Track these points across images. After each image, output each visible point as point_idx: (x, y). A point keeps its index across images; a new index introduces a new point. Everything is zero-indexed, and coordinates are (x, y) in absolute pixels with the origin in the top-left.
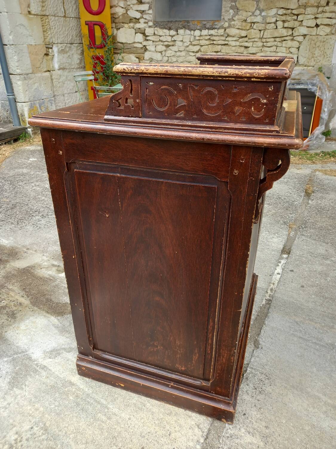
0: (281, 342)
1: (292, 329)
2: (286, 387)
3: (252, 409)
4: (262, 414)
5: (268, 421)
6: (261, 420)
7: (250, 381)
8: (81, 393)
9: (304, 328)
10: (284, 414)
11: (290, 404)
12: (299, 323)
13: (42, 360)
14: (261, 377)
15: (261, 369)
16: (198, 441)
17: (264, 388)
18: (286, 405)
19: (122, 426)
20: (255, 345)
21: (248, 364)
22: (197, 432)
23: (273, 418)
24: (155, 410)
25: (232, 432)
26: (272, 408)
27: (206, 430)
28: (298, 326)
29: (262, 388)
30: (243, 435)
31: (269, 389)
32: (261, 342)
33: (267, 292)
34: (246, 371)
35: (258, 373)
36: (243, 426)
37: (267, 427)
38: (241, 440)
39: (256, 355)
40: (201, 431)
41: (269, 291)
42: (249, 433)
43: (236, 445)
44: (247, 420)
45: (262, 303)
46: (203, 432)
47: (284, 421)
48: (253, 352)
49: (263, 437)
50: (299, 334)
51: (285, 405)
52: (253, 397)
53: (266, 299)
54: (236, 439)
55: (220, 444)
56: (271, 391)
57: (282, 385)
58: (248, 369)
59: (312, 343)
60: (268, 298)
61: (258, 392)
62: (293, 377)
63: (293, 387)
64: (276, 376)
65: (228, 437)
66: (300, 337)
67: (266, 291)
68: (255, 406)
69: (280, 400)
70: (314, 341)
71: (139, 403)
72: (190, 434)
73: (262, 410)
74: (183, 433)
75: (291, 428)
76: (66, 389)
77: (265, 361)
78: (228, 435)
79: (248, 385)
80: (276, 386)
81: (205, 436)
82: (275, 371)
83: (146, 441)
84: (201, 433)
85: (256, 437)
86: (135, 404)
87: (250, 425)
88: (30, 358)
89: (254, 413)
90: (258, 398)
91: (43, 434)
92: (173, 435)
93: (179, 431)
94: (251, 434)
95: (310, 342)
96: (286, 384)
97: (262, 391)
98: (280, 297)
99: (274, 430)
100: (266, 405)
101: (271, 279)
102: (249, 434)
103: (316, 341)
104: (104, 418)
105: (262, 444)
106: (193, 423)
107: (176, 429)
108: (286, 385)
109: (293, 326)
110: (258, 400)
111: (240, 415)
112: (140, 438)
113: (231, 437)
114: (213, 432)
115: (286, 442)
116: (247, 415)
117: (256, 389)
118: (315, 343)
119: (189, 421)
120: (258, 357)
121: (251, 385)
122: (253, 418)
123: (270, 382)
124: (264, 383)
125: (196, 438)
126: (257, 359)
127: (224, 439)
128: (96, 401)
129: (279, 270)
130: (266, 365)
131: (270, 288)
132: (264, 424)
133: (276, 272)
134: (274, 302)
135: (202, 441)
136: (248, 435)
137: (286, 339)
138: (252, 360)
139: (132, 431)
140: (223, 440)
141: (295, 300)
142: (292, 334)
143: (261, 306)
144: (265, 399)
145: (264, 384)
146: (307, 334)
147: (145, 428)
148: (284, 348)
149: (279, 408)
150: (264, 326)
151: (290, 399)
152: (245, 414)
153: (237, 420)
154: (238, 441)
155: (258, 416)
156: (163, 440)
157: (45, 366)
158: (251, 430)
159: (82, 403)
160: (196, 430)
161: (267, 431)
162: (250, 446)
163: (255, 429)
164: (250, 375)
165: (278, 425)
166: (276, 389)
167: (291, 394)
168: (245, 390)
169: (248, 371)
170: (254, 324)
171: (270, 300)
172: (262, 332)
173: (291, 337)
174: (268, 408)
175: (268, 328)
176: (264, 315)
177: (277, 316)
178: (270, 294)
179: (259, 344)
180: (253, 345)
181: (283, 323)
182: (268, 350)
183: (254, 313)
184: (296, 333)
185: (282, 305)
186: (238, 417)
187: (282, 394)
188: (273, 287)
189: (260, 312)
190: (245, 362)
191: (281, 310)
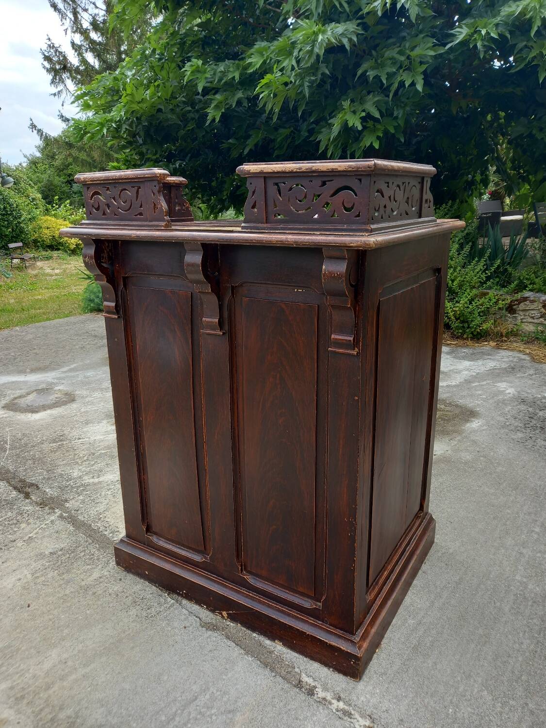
0: (199, 661)
1: (218, 693)
2: (124, 633)
3: (121, 588)
4: (110, 595)
5: (100, 597)
6: (105, 591)
7: (155, 597)
9: (214, 718)
11: (102, 626)
12: (230, 716)
14: (153, 610)
15: (165, 614)
17: (138, 607)
20: (208, 623)
21: (181, 604)
23: (99, 603)
25: (111, 565)
26: (109, 607)
28: (222, 709)
29: (139, 605)
30: (103, 572)
31: (133, 612)
32: (210, 633)
33: (339, 699)
34: (171, 597)
35: (161, 610)
36: (110, 575)
37: (94, 593)
38: (99, 569)
39: (190, 618)
41: (341, 705)
42: (100, 578)
43: (98, 565)
44: (113, 580)
45: (303, 675)
47: (88, 612)
48: (197, 617)
50: (203, 699)
51: (104, 621)
52: (135, 593)
53: (315, 687)
54: (102, 566)
55: (107, 554)
56: (131, 613)
57: (129, 629)
58: (173, 601)
59: (175, 714)
60: (320, 693)
61: (137, 600)
62: (132, 648)
63: (120, 641)
64: (146, 628)
65: (109, 561)
66: (196, 699)
67: (342, 696)
68: (123, 592)
69: (113, 619)
70: (177, 719)
73: (115, 596)
75: (77, 616)
77: (176, 624)
79: (152, 593)
80: (134, 621)
82: (155, 630)
85: (92, 581)
87: (106, 580)
89: (117, 588)
90: (130, 598)
94: (98, 578)
95: (179, 711)
96: (129, 634)
97: (136, 604)
98: (313, 715)
99: (87, 599)
100: (116, 602)
103: (176, 723)
105: (83, 583)
108: (127, 633)
109: (225, 699)
110: (127, 597)
111: (123, 576)
113: (107, 563)
115: (69, 605)
116: (118, 581)
117: (142, 599)
118: (173, 719)
120: (186, 619)
121: (149, 596)
122: (112, 585)
123: (141, 617)
124: (144, 610)
126: (183, 617)
127: (109, 558)
130: (168, 624)
131: (353, 712)
132: (99, 592)
134: (303, 697)
136: (99, 576)
137: (202, 674)
138: (184, 610)
142: (208, 689)
143: (297, 670)
144: (125, 604)
145: (142, 610)
146: (199, 717)
148: (185, 661)
149: (106, 613)
150: (242, 651)
151: (107, 629)
152: (120, 580)
154: (100, 566)
155: (111, 591)
158: (101, 580)
162: (89, 574)
163: (100, 583)
164: (163, 600)
165: (88, 604)
166: (129, 620)
167: (112, 634)
168: (147, 589)
169: (169, 599)
170: (251, 639)
171: (311, 692)
172: (229, 643)
173: (203, 683)
174: (112, 602)
175: (235, 654)
176: (270, 664)
177: (259, 682)
178: (330, 703)
179: (207, 629)
180: (210, 621)
181: (239, 686)
182: (191, 636)
183: (278, 647)
184: (207, 696)
185: (289, 708)
186: (121, 573)
187: (118, 624)
188: (358, 721)
189: (280, 659)
190: (185, 602)
191: (273, 697)
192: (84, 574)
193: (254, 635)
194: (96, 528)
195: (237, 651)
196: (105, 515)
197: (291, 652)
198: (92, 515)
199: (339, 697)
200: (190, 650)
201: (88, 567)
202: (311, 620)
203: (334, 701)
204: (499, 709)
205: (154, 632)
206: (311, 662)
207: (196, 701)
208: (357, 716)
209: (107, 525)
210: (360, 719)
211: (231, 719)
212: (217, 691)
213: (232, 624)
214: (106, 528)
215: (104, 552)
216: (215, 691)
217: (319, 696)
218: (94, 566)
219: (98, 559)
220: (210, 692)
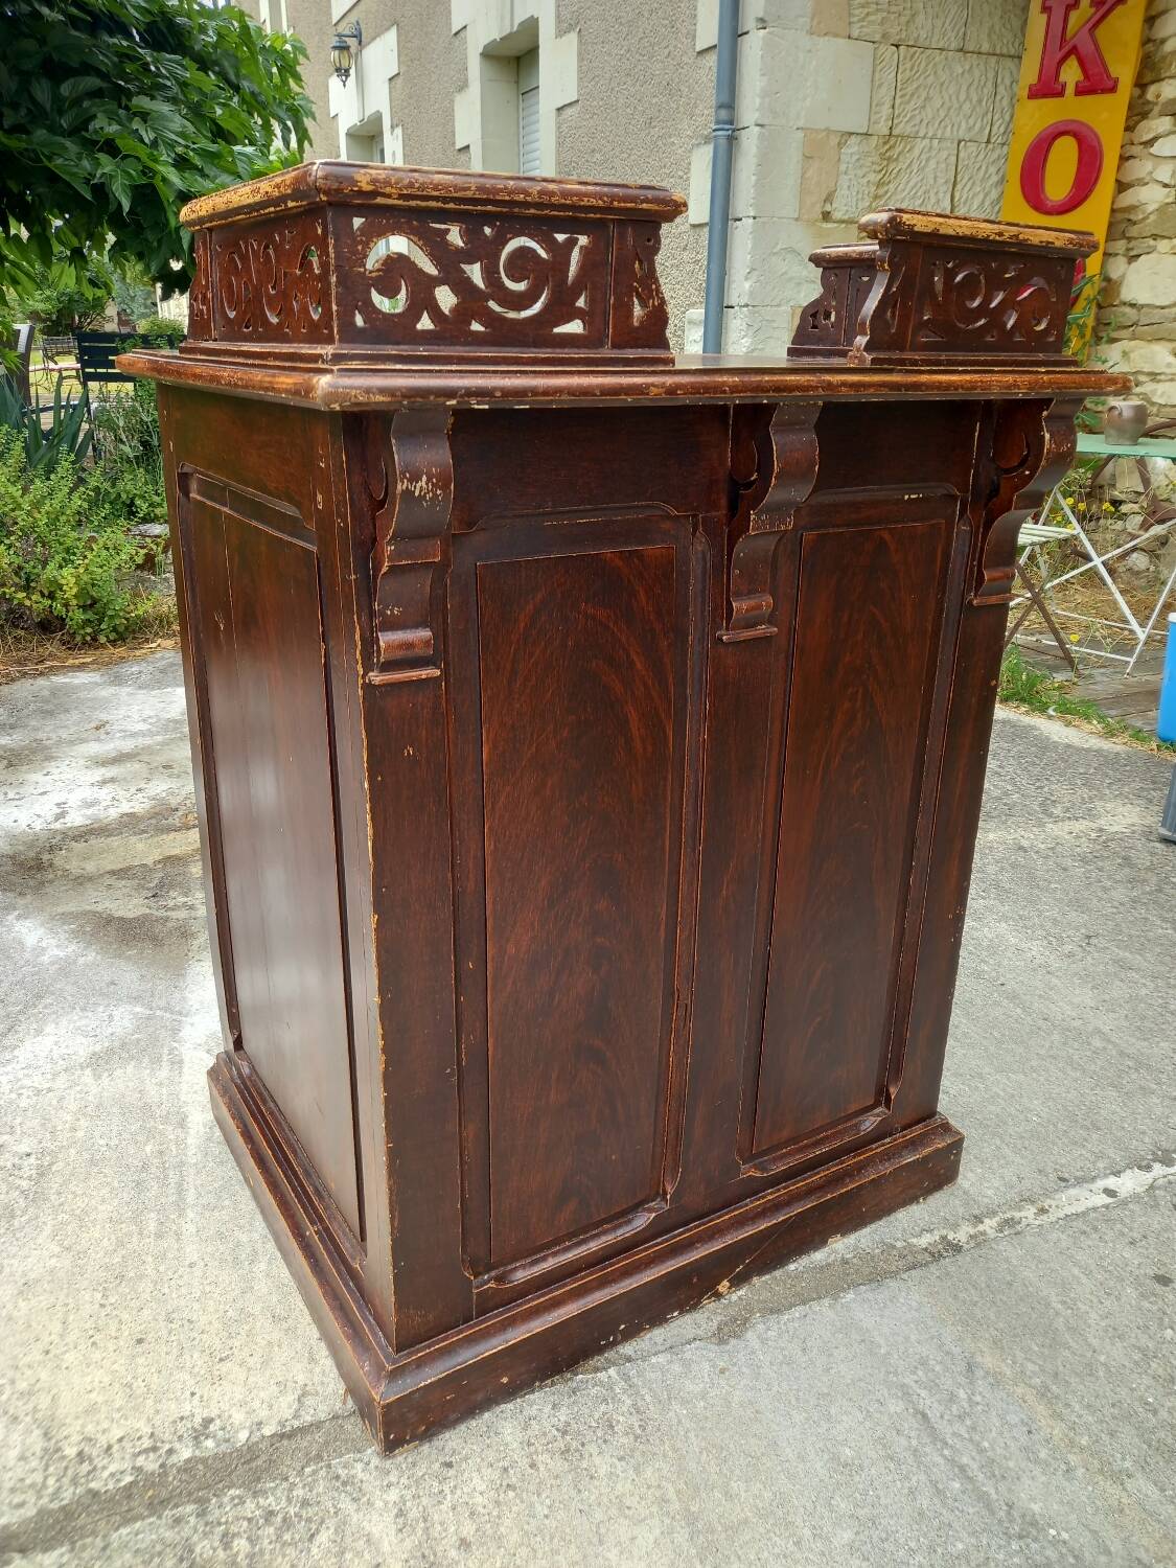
0: (825, 1379)
1: (920, 1373)
2: (666, 1501)
3: (487, 1472)
4: (498, 1503)
5: (490, 1532)
6: (472, 1514)
7: (575, 1402)
8: (174, 1152)
9: (978, 1398)
10: (560, 1558)
11: (615, 1551)
12: (979, 1373)
13: (192, 1047)
14: (621, 1419)
15: (647, 1397)
16: (261, 1423)
17: (592, 1448)
18: (601, 1542)
19: (162, 1269)
20: (719, 1329)
21: (629, 1359)
22: (284, 1405)
23: (515, 1538)
24: (262, 1287)
25: (360, 1475)
26: (546, 1516)
27: (309, 1418)
28: (962, 1380)
29: (583, 1445)
30: (379, 1504)
31: (602, 1463)
32: (750, 1335)
33: (978, 1220)
34: (597, 1370)
35: (629, 1402)
36: (407, 1487)
37: (464, 1544)
38: (358, 1510)
39: (688, 1355)
40: (297, 1411)
41: (989, 1225)
42: (401, 1513)
43: (332, 1511)
44: (436, 1484)
45: (914, 1241)
46: (296, 1417)
48: (689, 1343)
49: (424, 1556)
50: (927, 1401)
51: (595, 1540)
52: (529, 1444)
53: (944, 1238)
54: (348, 1499)
55: (301, 1472)
56: (602, 1471)
57: (659, 1487)
58: (612, 1371)
59: (951, 1461)
60: (961, 1235)
61: (560, 1445)
62: (729, 1497)
63: (691, 1519)
64: (675, 1450)
65: (337, 1477)
66: (924, 1416)
67: (976, 1212)
68: (505, 1470)
69: (599, 1515)
70: (965, 1460)
71: (248, 1250)
72: (262, 1394)
73: (511, 1494)
74: (251, 1379)
76: (161, 1127)
77: (694, 1388)
78: (342, 1472)
79: (554, 1406)
80: (637, 1470)
81: (288, 1428)
82: (692, 1435)
83: (164, 1332)
84: (288, 1414)
85: (402, 1540)
86: (238, 1244)
87: (425, 1501)
88: (175, 1032)
89: (477, 1484)
90: (540, 1458)
91: (30, 1178)
92: (225, 1367)
93: (249, 1369)
94: (401, 1520)
95: (946, 1452)
96: (678, 1492)
97: (577, 1450)
98: (1006, 1259)
100: (539, 1495)
101: (1047, 1194)
102: (397, 1516)
103: (975, 1466)
104: (152, 1226)
106: (301, 1378)
107: (249, 1360)
108: (671, 1494)
109: (937, 1368)
110: (533, 1466)
111: (434, 1457)
112: (161, 1318)
113: (345, 1484)
114: (319, 1437)
116: (452, 1472)
117: (565, 1433)
118: (962, 1469)
119: (299, 1366)
120: (687, 1364)
121: (563, 1415)
122: (459, 1492)
123: (632, 1450)
124: (608, 1437)
125: (263, 1414)
126: (677, 1368)
127: (323, 1473)
128: (181, 1185)
129: (1129, 1183)
130: (684, 1402)
131: (1008, 1215)
132: (468, 1530)
133: (1111, 1182)
134: (964, 1259)
135: (268, 1431)
136: (389, 1517)
137: (860, 1384)
138: (654, 1360)
139: (166, 1291)
140: (314, 1472)
141: (1064, 1303)
142: (903, 1385)
143: (899, 1244)
144: (557, 1477)
145: (605, 1441)
146: (968, 1423)
147: (196, 1306)
148: (813, 1401)
149: (568, 1530)
150: (826, 1302)
151: (633, 1539)
152: (448, 1465)
153: (410, 1460)
154: (346, 1505)
155: (479, 1499)
156: (198, 1360)
157: (181, 1062)
158: (414, 1513)
159: (154, 1170)
160: (291, 1397)
161: (453, 1553)
162: (361, 1542)
163: (425, 1521)
164: (598, 1388)
166: (626, 1478)
167: (658, 1531)
168: (533, 1411)
169: (602, 1375)
170: (798, 1276)
171: (957, 1248)
172: (797, 1312)
173: (886, 1390)
174: (532, 1505)
175: (831, 1314)
176: (874, 1273)
177: (914, 1304)
178: (984, 1233)
179: (737, 1336)
180: (715, 1324)
181: (912, 1337)
182: (744, 1370)
183: (840, 1247)
184: (923, 1393)
185: (983, 1285)
186: (424, 1457)
187: (628, 1508)
188: (1026, 1218)
189: (866, 1257)
190: (627, 1349)
191: (956, 1297)
192: (348, 1556)
193: (792, 1267)
194: (128, 1479)
195: (823, 1308)
196: (75, 1438)
197: (857, 1234)
198: (38, 1477)
199: (976, 1217)
200: (784, 1384)
201: (323, 1537)
202: (877, 1148)
203: (981, 1228)
204: (1042, 1079)
205: (697, 1436)
206: (892, 1218)
207: (930, 1415)
208: (1017, 1215)
209: (147, 1443)
210: (1023, 1214)
211: (987, 1373)
212: (915, 1373)
213: (741, 1293)
214: (154, 1449)
215: (286, 1479)
216: (915, 1377)
217: (964, 1240)
218: (331, 1523)
219: (305, 1503)
220: (913, 1384)
